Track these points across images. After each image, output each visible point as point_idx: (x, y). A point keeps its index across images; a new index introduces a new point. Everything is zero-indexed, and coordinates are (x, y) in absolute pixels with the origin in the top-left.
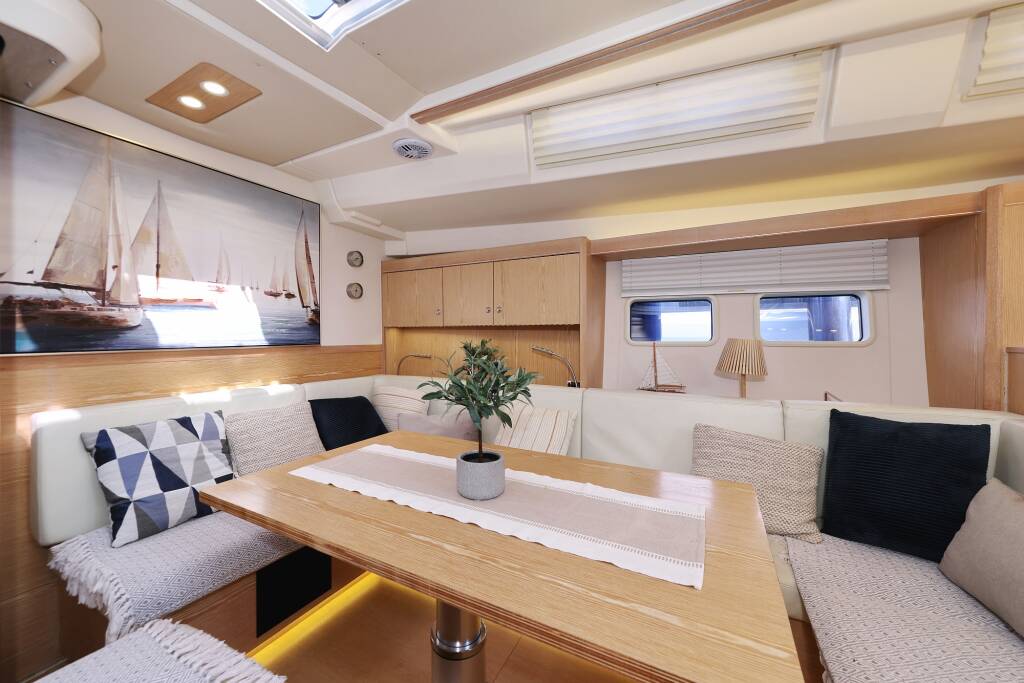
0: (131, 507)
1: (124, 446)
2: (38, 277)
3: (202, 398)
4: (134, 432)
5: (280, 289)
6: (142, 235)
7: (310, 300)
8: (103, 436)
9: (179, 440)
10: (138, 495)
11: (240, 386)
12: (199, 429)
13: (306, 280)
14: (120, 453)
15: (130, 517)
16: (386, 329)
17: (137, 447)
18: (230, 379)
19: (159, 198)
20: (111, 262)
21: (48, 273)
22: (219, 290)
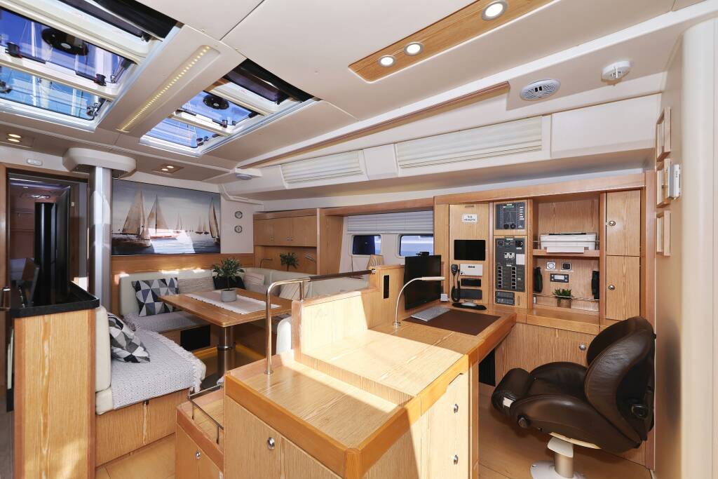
0: (144, 306)
1: (144, 286)
2: (121, 232)
3: (169, 273)
4: (147, 282)
5: (202, 231)
6: (151, 215)
7: (215, 235)
8: (138, 282)
9: (161, 286)
10: (147, 302)
11: (184, 269)
12: (168, 284)
13: (214, 226)
14: (142, 288)
15: (144, 308)
16: (255, 246)
17: (147, 287)
18: (181, 266)
19: (157, 202)
20: (142, 225)
21: (124, 230)
22: (178, 232)
